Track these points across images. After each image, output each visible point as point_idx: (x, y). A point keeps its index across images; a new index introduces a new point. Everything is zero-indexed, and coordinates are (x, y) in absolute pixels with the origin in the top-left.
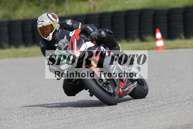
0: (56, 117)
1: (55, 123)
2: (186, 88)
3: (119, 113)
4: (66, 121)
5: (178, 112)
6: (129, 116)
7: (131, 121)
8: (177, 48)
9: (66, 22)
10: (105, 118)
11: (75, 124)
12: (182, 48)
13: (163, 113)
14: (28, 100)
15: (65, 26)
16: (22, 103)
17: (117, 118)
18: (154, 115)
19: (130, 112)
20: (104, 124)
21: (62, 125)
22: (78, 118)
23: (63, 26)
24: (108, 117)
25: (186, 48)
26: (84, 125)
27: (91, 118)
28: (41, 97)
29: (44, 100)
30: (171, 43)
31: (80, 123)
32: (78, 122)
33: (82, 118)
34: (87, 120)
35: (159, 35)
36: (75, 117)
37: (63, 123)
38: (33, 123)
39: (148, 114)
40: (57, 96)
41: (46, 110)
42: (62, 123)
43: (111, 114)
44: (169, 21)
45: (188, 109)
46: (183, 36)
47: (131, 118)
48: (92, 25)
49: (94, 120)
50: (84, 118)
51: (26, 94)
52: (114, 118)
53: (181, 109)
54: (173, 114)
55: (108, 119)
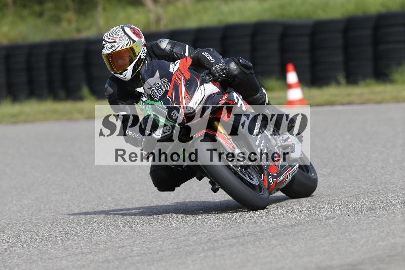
0: (79, 250)
1: (76, 261)
2: (350, 187)
3: (209, 239)
4: (99, 257)
5: (332, 238)
6: (231, 246)
7: (235, 256)
8: (332, 104)
9: (159, 44)
10: (180, 249)
11: (117, 263)
12: (342, 104)
13: (303, 239)
14: (18, 214)
15: (157, 51)
16: (7, 220)
17: (206, 250)
18: (282, 243)
19: (233, 238)
20: (179, 264)
21: (91, 265)
22: (125, 252)
23: (153, 52)
24: (186, 248)
25: (350, 103)
26: (138, 265)
27: (151, 251)
28: (47, 207)
29: (53, 214)
30: (319, 94)
31: (128, 261)
32: (124, 259)
33: (132, 250)
34: (144, 255)
35: (292, 77)
36: (119, 248)
37: (92, 261)
38: (30, 263)
39: (270, 242)
40: (81, 204)
41: (57, 235)
42: (90, 260)
43: (194, 241)
44: (314, 48)
45: (355, 230)
46: (343, 80)
47: (235, 250)
48: (212, 50)
49: (158, 255)
50: (136, 250)
51: (14, 202)
52: (200, 250)
53: (341, 231)
54: (323, 241)
55: (186, 254)
